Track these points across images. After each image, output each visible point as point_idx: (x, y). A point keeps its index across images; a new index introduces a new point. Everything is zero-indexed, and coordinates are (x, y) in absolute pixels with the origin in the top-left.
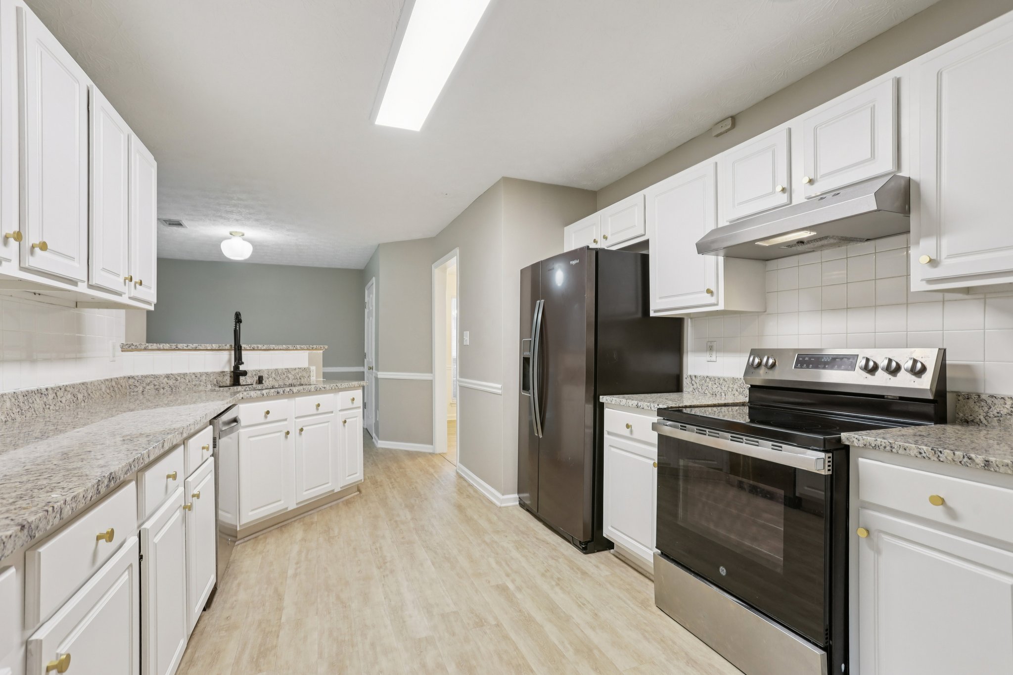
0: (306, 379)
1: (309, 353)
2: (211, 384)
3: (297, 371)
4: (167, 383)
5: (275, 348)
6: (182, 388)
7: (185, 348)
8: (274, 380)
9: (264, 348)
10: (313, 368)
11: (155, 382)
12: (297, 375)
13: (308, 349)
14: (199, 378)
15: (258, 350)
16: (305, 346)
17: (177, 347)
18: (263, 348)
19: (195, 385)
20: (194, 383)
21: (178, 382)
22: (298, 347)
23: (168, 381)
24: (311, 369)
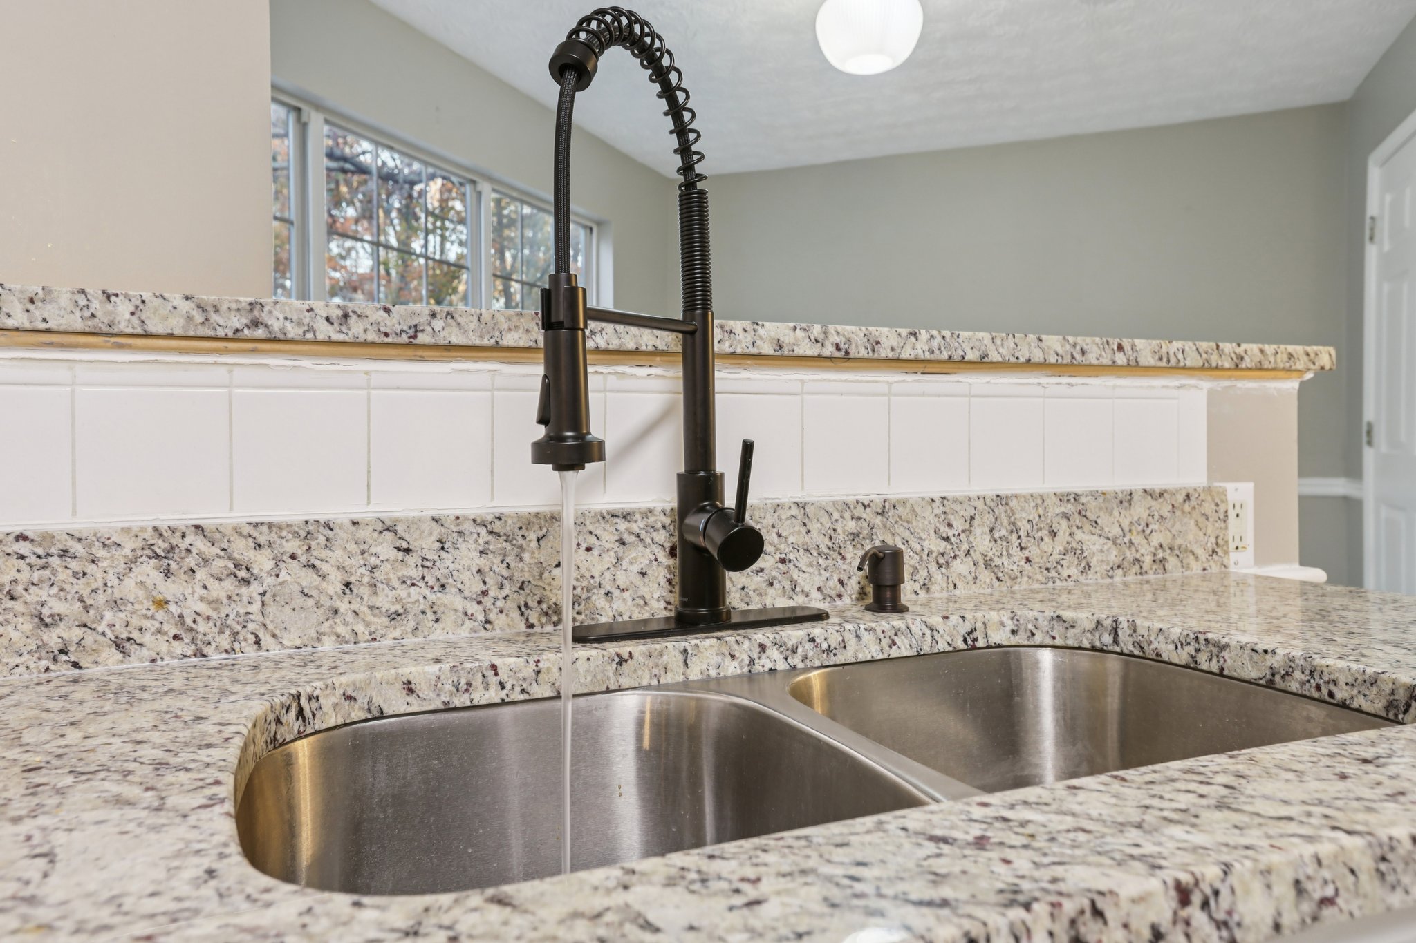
0: (1196, 568)
1: (1211, 393)
2: (523, 609)
3: (1140, 510)
4: (162, 604)
5: (994, 356)
6: (291, 639)
7: (324, 331)
8: (986, 576)
9: (918, 349)
10: (1240, 492)
11: (43, 593)
12: (1138, 539)
13: (1207, 368)
14: (426, 563)
15: (875, 362)
16: (1189, 346)
17: (256, 323)
18: (907, 354)
19: (394, 616)
20: (385, 600)
21: (255, 588)
22: (1145, 349)
23: (169, 589)
24: (1232, 497)
